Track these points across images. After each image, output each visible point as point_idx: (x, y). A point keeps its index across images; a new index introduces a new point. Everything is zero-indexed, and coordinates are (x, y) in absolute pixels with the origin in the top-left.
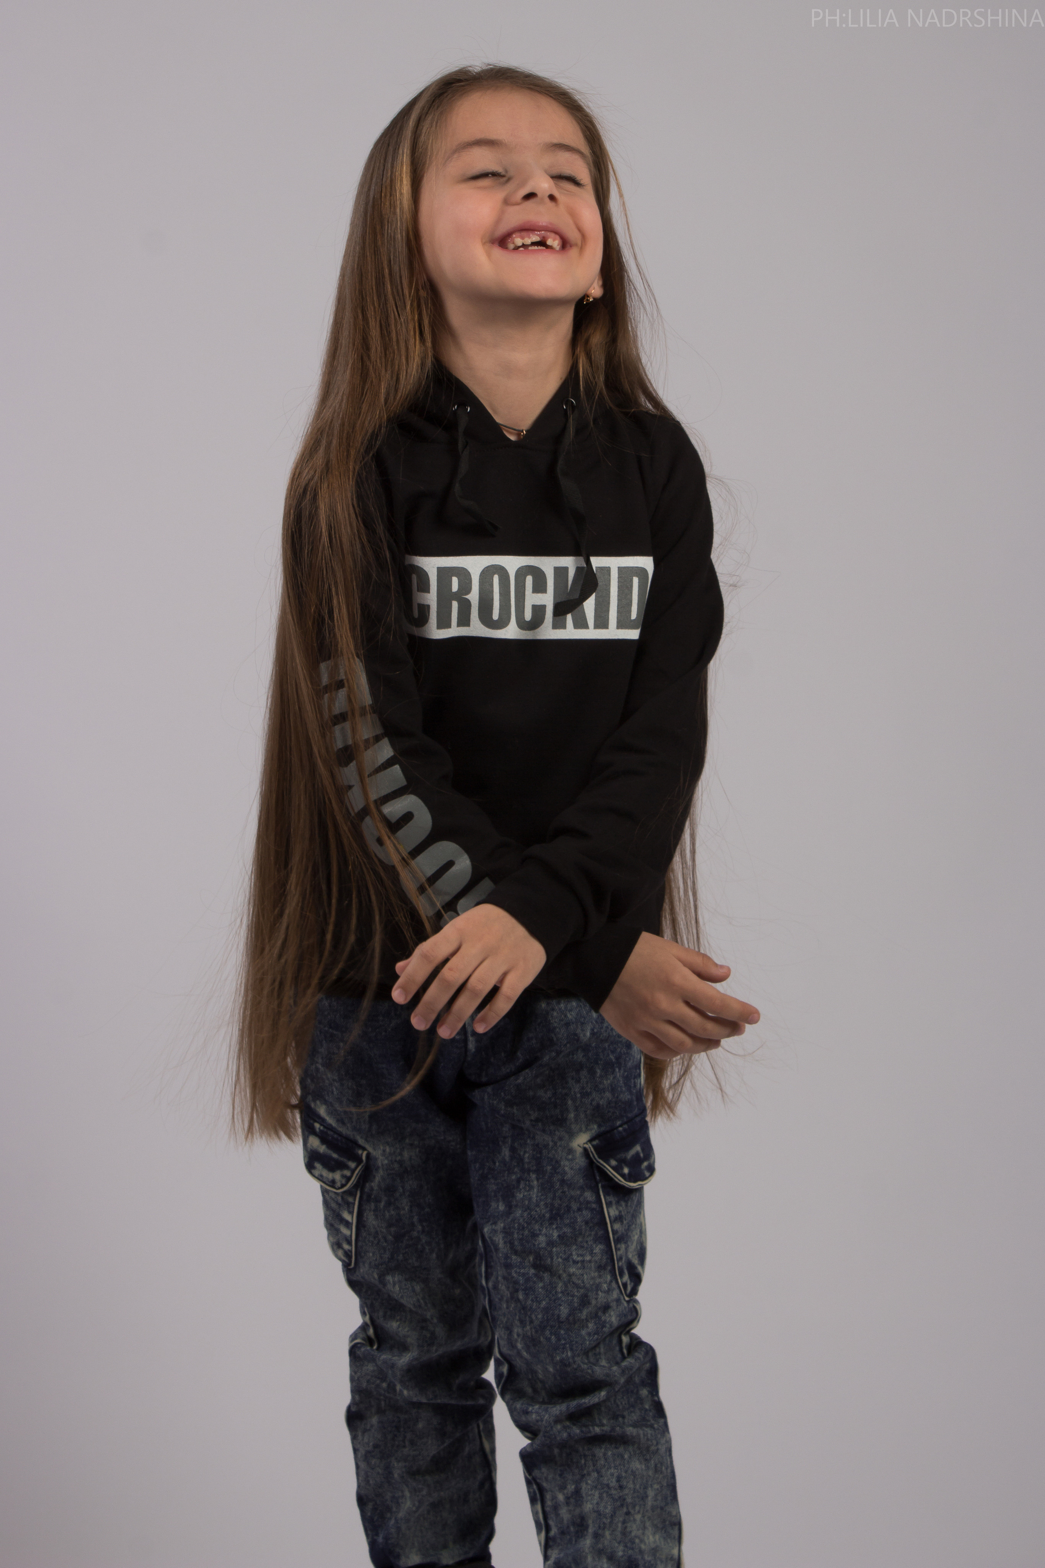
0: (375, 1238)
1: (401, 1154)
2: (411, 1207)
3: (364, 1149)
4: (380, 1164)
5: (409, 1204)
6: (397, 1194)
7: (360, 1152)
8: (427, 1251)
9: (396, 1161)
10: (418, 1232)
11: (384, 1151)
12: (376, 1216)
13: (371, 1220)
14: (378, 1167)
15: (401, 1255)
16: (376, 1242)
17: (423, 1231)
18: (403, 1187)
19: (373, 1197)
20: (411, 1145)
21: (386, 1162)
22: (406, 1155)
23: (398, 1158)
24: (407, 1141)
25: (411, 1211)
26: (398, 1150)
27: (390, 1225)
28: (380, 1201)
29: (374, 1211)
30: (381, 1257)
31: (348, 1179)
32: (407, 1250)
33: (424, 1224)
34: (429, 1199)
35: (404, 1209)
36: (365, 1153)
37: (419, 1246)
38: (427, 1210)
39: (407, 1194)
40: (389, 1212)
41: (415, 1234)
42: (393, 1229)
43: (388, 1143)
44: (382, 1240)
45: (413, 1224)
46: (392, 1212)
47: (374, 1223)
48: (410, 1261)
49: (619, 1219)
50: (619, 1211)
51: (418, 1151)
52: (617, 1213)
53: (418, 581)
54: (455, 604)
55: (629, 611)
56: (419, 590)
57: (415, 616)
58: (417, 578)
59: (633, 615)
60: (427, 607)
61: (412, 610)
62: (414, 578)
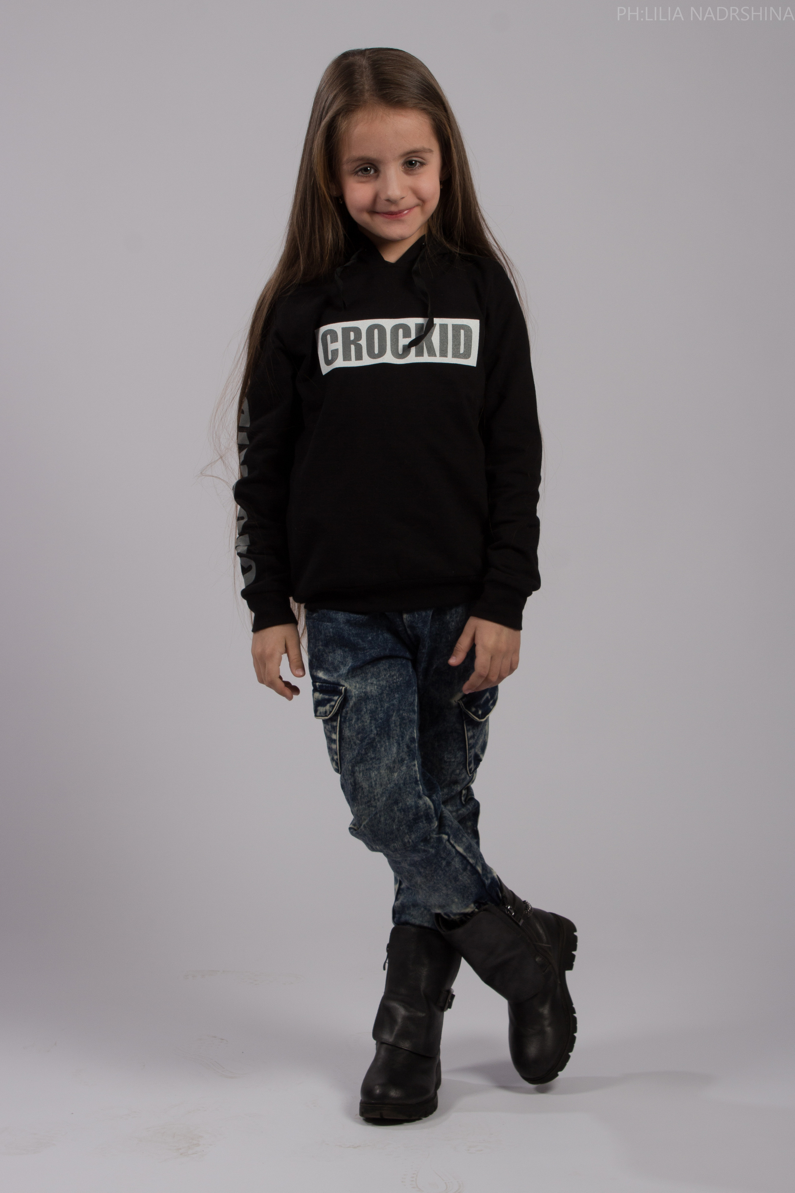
0: (349, 745)
1: (365, 688)
2: (371, 720)
3: (343, 686)
4: (353, 694)
5: (370, 718)
6: (363, 713)
7: (341, 688)
8: (379, 746)
9: (362, 692)
10: (374, 734)
11: (356, 686)
12: (350, 730)
13: (347, 733)
14: (352, 696)
15: (364, 750)
16: (350, 747)
17: (377, 734)
18: (366, 708)
19: (347, 718)
20: (372, 683)
21: (357, 692)
22: (368, 689)
23: (364, 691)
24: (369, 681)
25: (371, 723)
26: (364, 686)
27: (358, 733)
28: (352, 720)
29: (349, 727)
30: (353, 755)
31: (333, 707)
32: (367, 746)
33: (378, 729)
34: (381, 716)
35: (366, 722)
36: (344, 688)
37: (374, 744)
38: (380, 721)
39: (368, 712)
40: (358, 724)
41: (372, 736)
42: (359, 736)
43: (357, 682)
44: (353, 745)
45: (372, 730)
46: (360, 725)
47: (349, 734)
48: (369, 754)
49: (473, 737)
50: (474, 733)
51: (376, 687)
52: (472, 734)
53: (331, 338)
54: (353, 347)
55: (459, 348)
56: (332, 342)
57: (330, 358)
58: (330, 336)
59: (462, 351)
60: (337, 350)
61: (328, 355)
62: (329, 337)
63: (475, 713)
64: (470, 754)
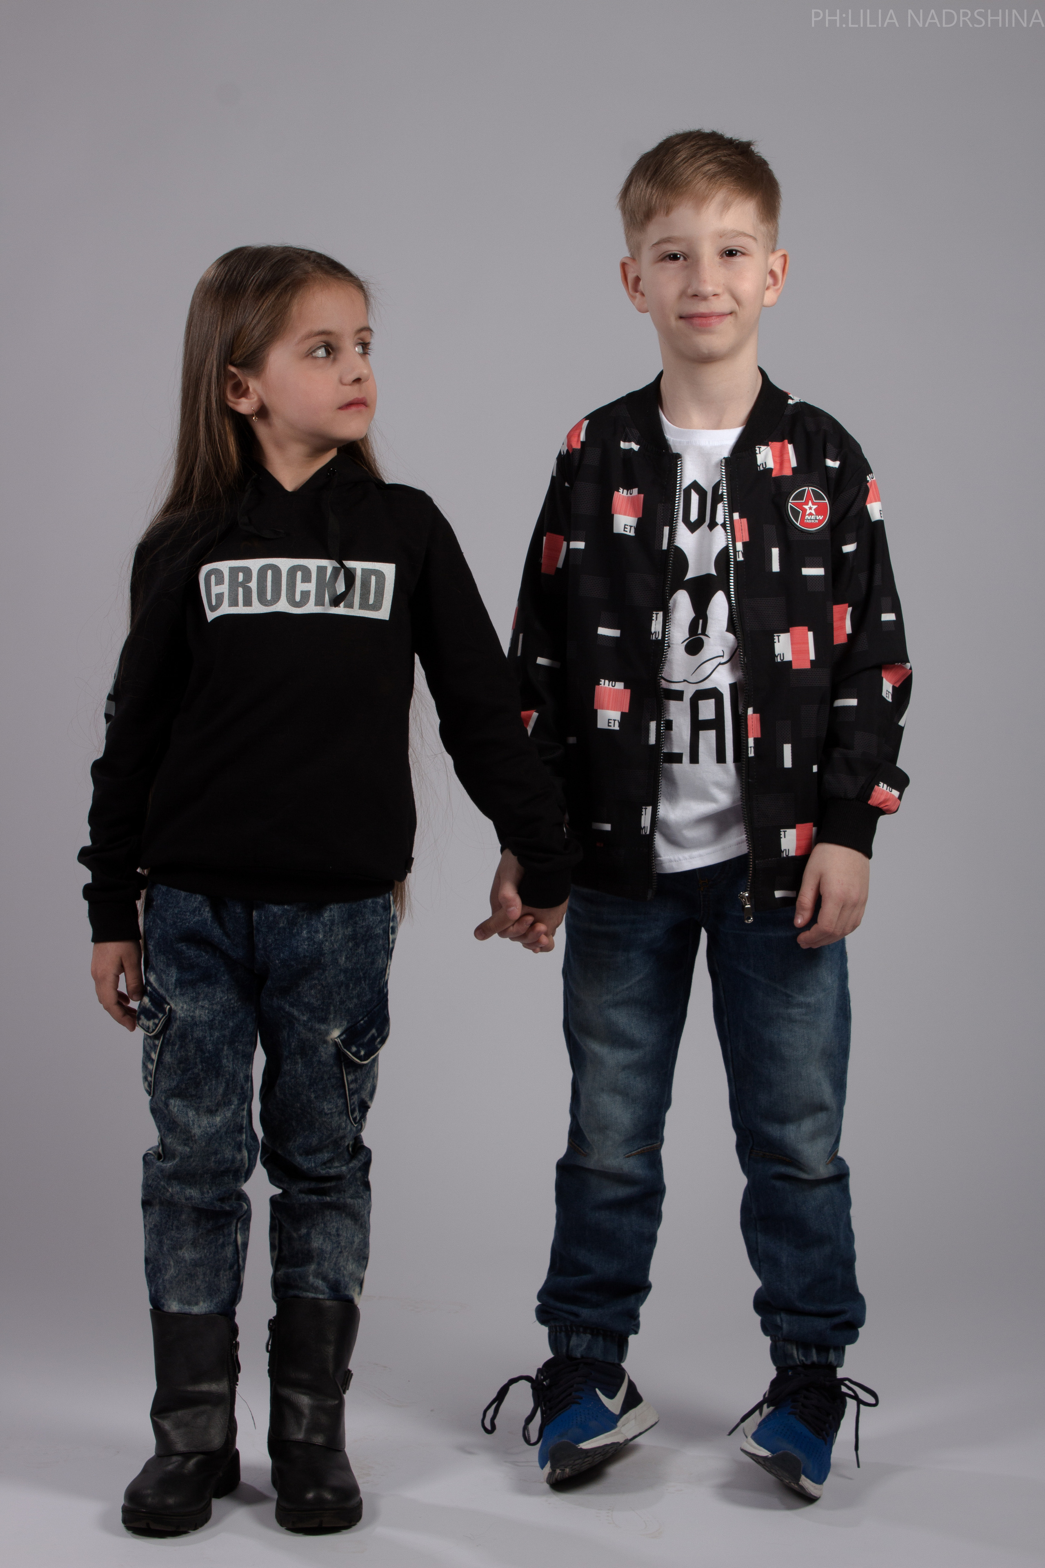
0: (168, 1072)
1: (194, 1012)
2: (196, 1050)
3: (169, 1004)
4: (178, 1017)
5: (195, 1048)
6: (188, 1040)
7: (166, 1006)
8: (203, 1083)
9: (189, 1016)
10: (199, 1069)
11: (182, 1007)
12: (172, 1056)
13: (167, 1058)
14: (177, 1019)
15: (184, 1085)
16: (168, 1075)
17: (202, 1070)
18: (192, 1036)
19: (171, 1041)
20: (203, 1007)
21: (183, 1015)
22: (197, 1012)
23: (192, 1014)
24: (200, 1003)
25: (196, 1054)
26: (192, 1009)
27: (180, 1062)
28: (175, 1045)
29: (171, 1052)
30: (170, 1085)
31: (156, 1025)
32: (189, 1081)
33: (204, 1064)
34: (209, 1047)
35: (191, 1052)
36: (169, 1007)
37: (198, 1080)
38: (207, 1054)
39: (194, 1041)
40: (180, 1052)
41: (196, 1071)
42: (182, 1066)
43: (186, 1002)
44: (173, 1074)
45: (196, 1064)
46: (183, 1053)
47: (169, 1060)
48: (190, 1090)
49: (355, 1081)
50: (356, 1076)
51: (207, 1011)
52: (353, 1077)
53: (215, 579)
54: (241, 590)
55: (368, 599)
56: (217, 584)
57: (214, 603)
58: (215, 577)
59: (371, 601)
60: (222, 594)
61: (211, 600)
62: (213, 578)
63: (356, 1054)
64: (352, 1101)
